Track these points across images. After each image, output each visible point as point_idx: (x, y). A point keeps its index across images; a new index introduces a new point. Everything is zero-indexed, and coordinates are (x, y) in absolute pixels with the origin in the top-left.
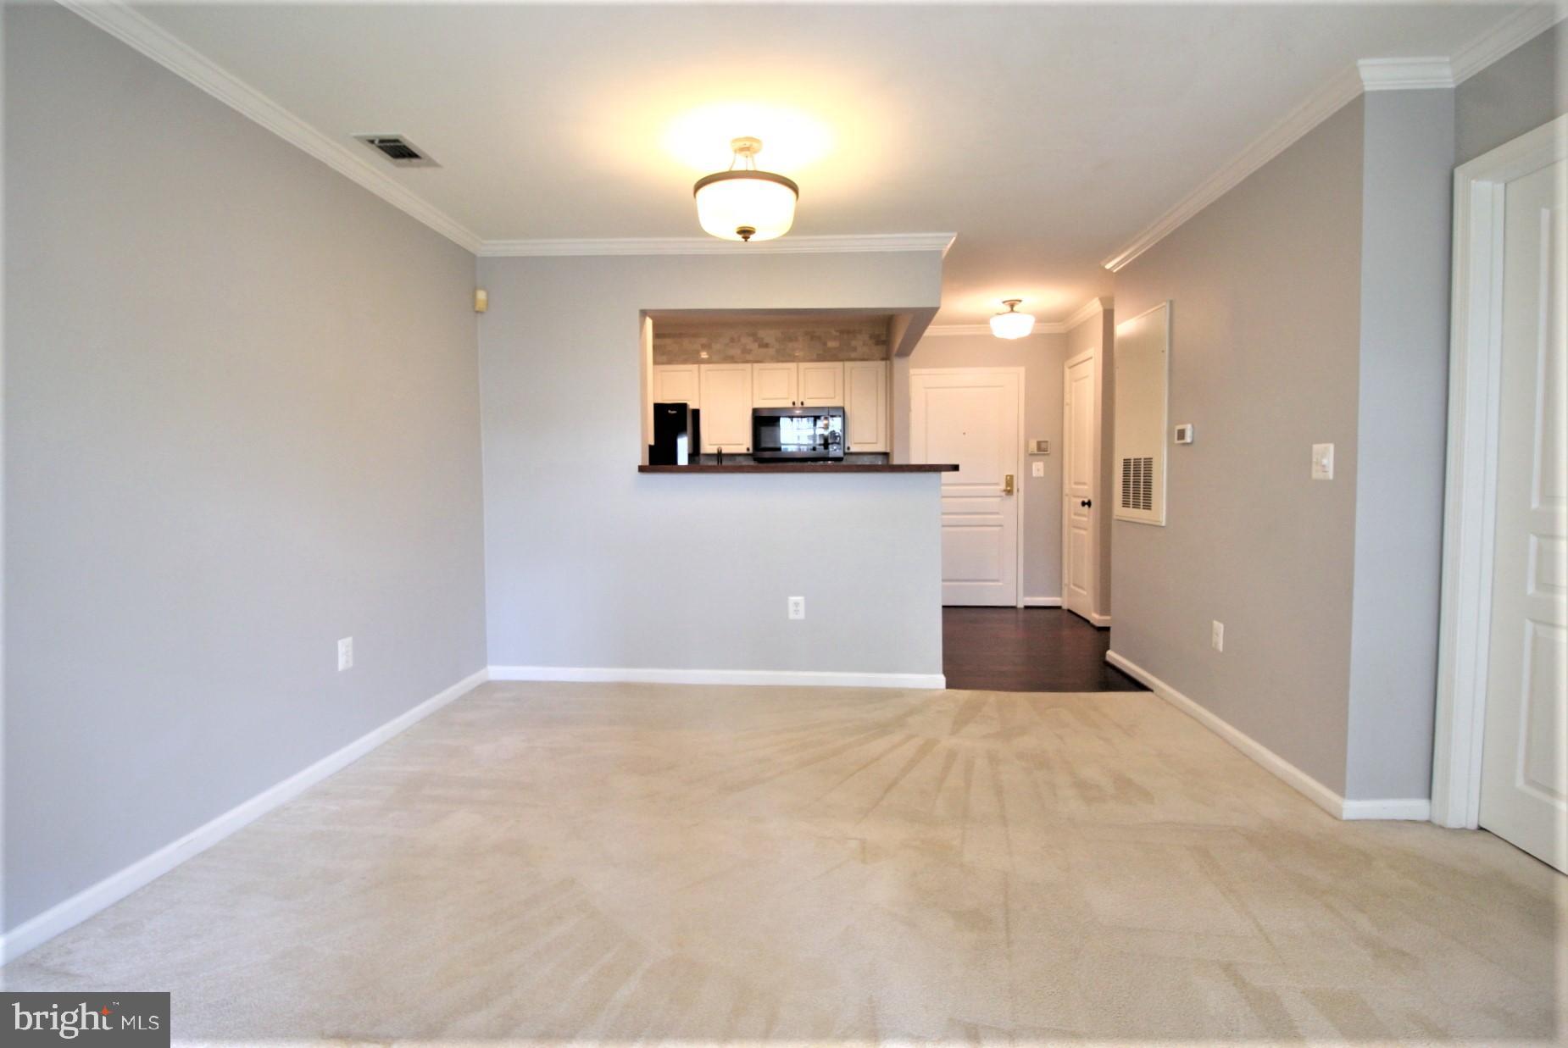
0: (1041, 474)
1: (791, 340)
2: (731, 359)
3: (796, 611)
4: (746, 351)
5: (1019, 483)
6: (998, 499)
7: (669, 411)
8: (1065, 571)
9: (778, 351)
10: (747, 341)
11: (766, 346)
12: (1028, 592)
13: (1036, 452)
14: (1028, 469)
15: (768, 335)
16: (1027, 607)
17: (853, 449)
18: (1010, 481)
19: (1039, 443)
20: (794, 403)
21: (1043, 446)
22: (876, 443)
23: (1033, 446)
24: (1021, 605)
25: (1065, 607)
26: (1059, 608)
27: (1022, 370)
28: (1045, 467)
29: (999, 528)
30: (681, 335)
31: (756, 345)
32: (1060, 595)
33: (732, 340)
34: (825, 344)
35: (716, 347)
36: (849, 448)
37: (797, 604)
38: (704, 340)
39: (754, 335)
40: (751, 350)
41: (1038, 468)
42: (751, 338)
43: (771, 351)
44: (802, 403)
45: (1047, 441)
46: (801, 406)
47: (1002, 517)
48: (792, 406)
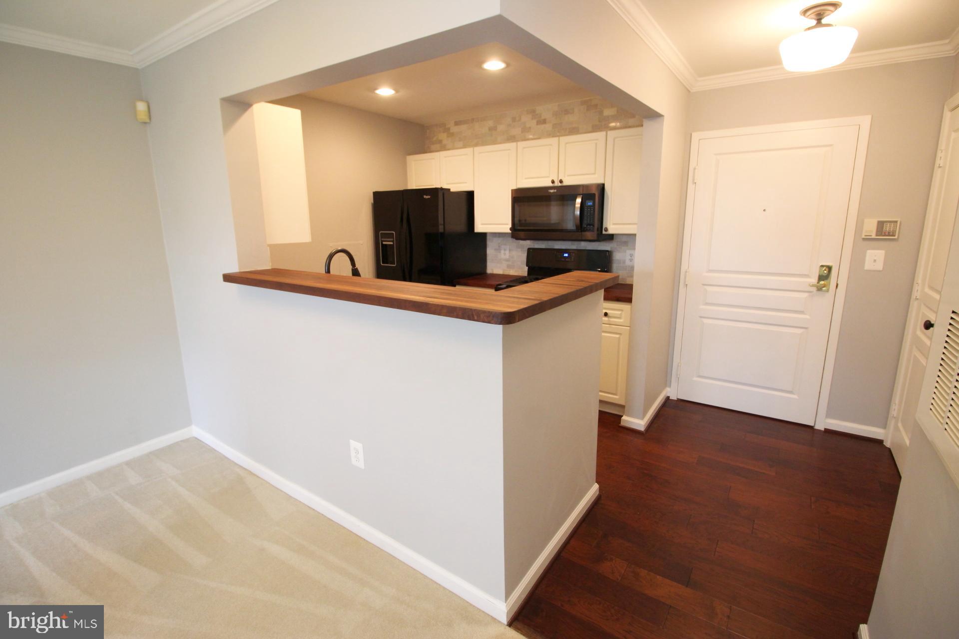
0: (879, 266)
1: (567, 112)
2: (512, 139)
4: (526, 130)
5: (841, 276)
6: (806, 295)
8: (897, 399)
9: (555, 126)
10: (527, 120)
11: (544, 122)
12: (828, 415)
13: (874, 236)
14: (857, 259)
15: (546, 110)
16: (828, 431)
17: (610, 231)
18: (825, 275)
19: (881, 224)
20: (553, 182)
21: (887, 228)
23: (870, 227)
24: (820, 426)
25: (888, 444)
26: (880, 442)
27: (865, 121)
28: (885, 256)
29: (802, 330)
30: (473, 120)
31: (535, 121)
32: (884, 426)
33: (514, 120)
34: (601, 112)
35: (501, 128)
36: (606, 230)
38: (490, 123)
39: (533, 112)
40: (530, 128)
41: (875, 258)
42: (530, 116)
43: (548, 127)
44: (561, 181)
45: (896, 222)
46: (560, 184)
47: (807, 317)
48: (551, 185)
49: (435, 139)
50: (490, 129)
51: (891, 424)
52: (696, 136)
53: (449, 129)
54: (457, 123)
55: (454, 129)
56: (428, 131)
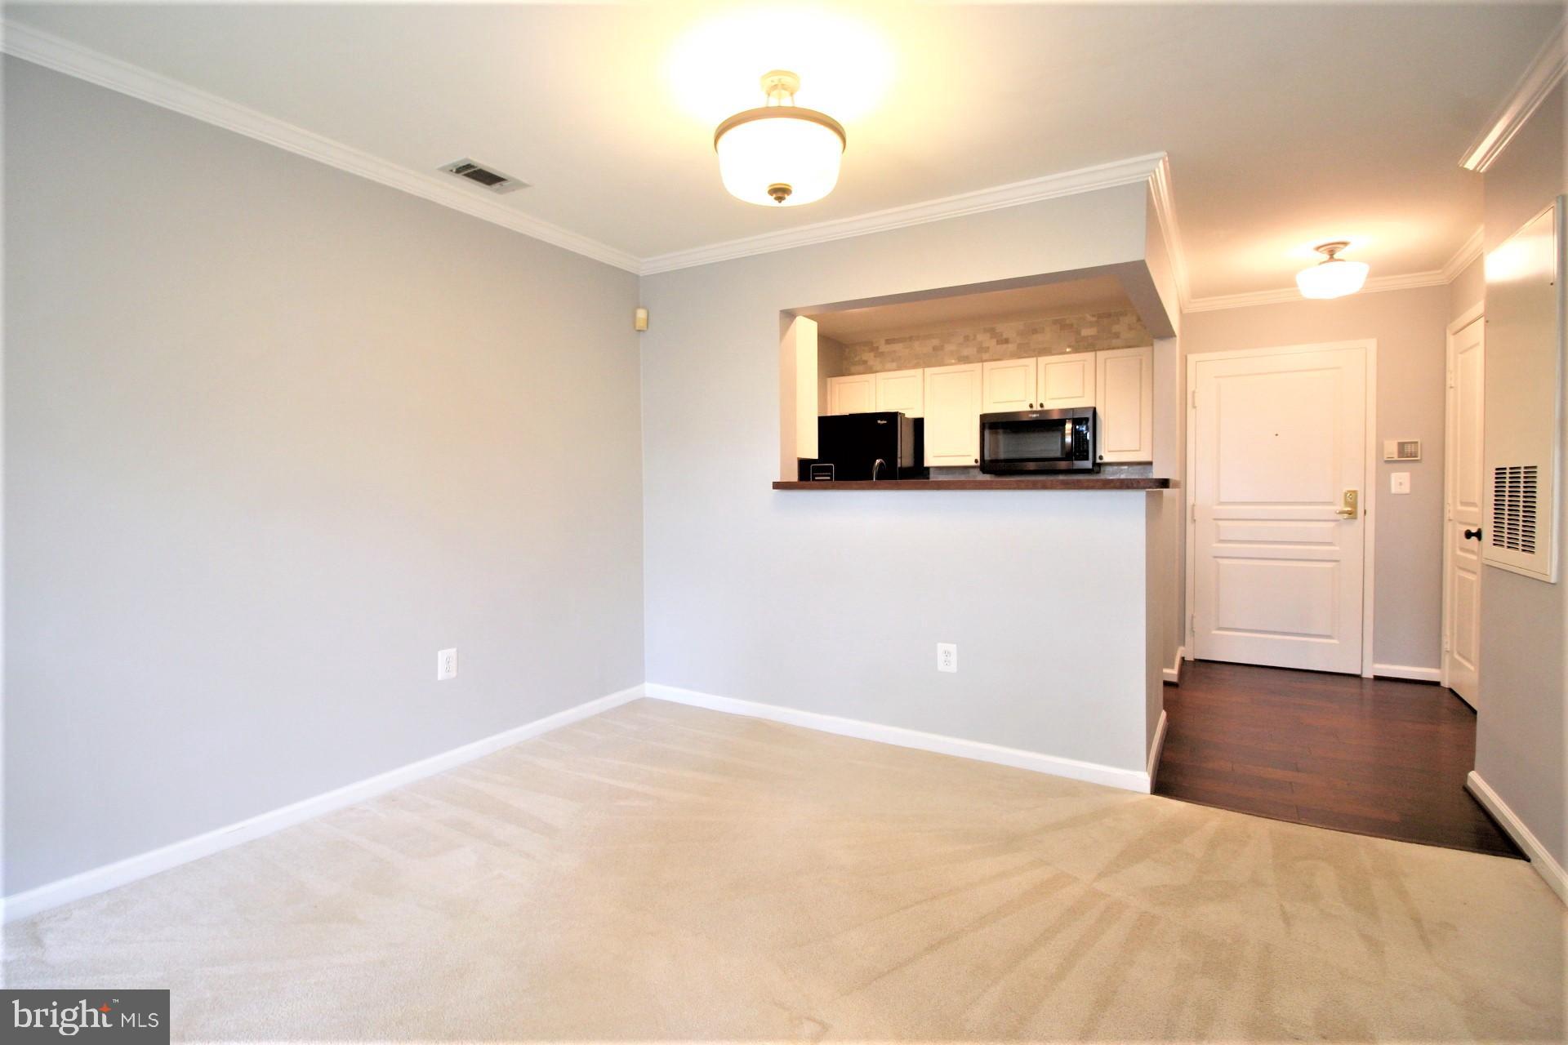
0: (1406, 489)
1: (1035, 331)
2: (965, 360)
3: (947, 663)
4: (982, 349)
5: (1368, 502)
6: (1332, 524)
7: (879, 422)
8: (1447, 631)
9: (1020, 346)
10: (984, 339)
11: (1006, 341)
12: (1378, 658)
13: (1396, 458)
14: (1382, 484)
15: (1009, 329)
16: (1377, 678)
17: (1106, 459)
18: (1352, 499)
19: (1401, 445)
20: (1031, 406)
21: (1408, 449)
22: (1140, 450)
23: (1391, 449)
24: (1368, 674)
25: (1446, 684)
26: (1437, 684)
27: (1372, 344)
28: (1411, 476)
29: (1334, 564)
30: (911, 338)
31: (994, 341)
32: (1438, 665)
33: (967, 338)
34: (1078, 333)
35: (949, 347)
36: (1101, 458)
37: (947, 653)
38: (935, 342)
39: (992, 332)
40: (988, 348)
41: (1400, 481)
42: (988, 335)
43: (1011, 347)
44: (1042, 405)
45: (1417, 443)
46: (1039, 409)
47: (1337, 548)
48: (1029, 409)
49: (857, 359)
50: (935, 349)
51: (1446, 660)
52: (1192, 358)
53: (878, 348)
54: (888, 342)
55: (884, 348)
56: (847, 350)
